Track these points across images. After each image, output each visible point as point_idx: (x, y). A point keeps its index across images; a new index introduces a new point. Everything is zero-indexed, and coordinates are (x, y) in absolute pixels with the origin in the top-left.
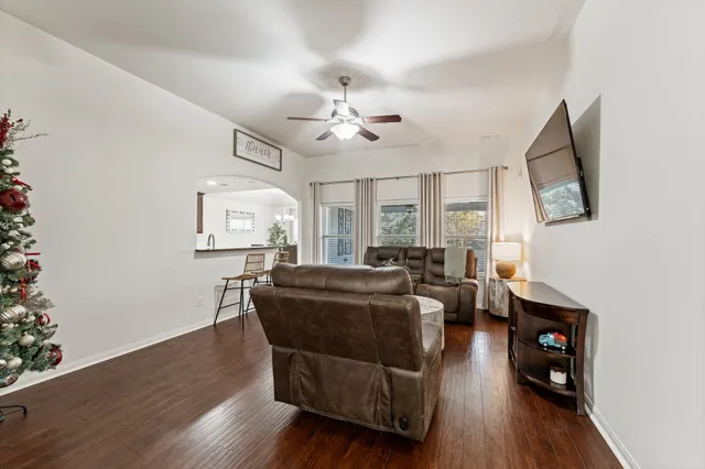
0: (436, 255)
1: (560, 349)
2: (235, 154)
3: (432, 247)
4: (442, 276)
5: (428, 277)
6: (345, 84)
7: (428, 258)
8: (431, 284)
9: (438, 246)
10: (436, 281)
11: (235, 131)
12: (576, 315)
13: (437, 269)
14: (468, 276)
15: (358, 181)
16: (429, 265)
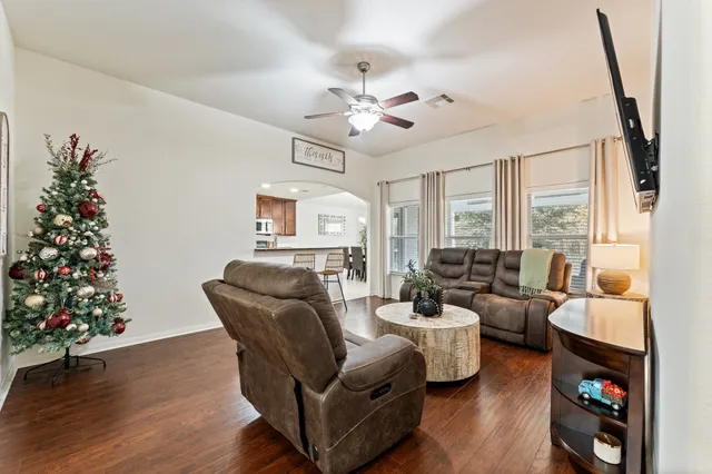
0: (510, 260)
1: (610, 408)
2: (293, 161)
3: (509, 249)
4: (516, 286)
5: (497, 286)
6: (364, 71)
7: (500, 263)
8: (502, 295)
9: (517, 249)
10: (507, 291)
11: (294, 139)
12: (626, 358)
13: (509, 276)
14: (550, 287)
15: (424, 176)
16: (500, 272)
